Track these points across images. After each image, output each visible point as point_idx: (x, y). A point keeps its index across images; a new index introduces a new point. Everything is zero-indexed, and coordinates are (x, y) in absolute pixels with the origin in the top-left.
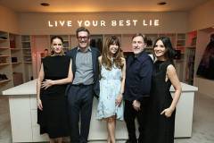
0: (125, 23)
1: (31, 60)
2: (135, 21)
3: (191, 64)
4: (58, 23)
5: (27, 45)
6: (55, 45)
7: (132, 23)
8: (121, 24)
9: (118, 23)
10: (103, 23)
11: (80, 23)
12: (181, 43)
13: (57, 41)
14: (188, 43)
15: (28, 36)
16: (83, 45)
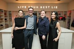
2: (49, 7)
3: (69, 22)
4: (22, 7)
6: (20, 13)
7: (48, 7)
8: (44, 8)
9: (43, 7)
10: (37, 7)
11: (29, 7)
12: (65, 15)
13: (21, 12)
14: (68, 15)
15: (11, 11)
16: (31, 14)
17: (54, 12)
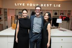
0: (46, 5)
1: (7, 19)
2: (51, 5)
4: (19, 4)
5: (6, 13)
7: (49, 5)
9: (43, 5)
10: (37, 5)
12: (69, 14)
15: (6, 9)
17: (48, 13)
